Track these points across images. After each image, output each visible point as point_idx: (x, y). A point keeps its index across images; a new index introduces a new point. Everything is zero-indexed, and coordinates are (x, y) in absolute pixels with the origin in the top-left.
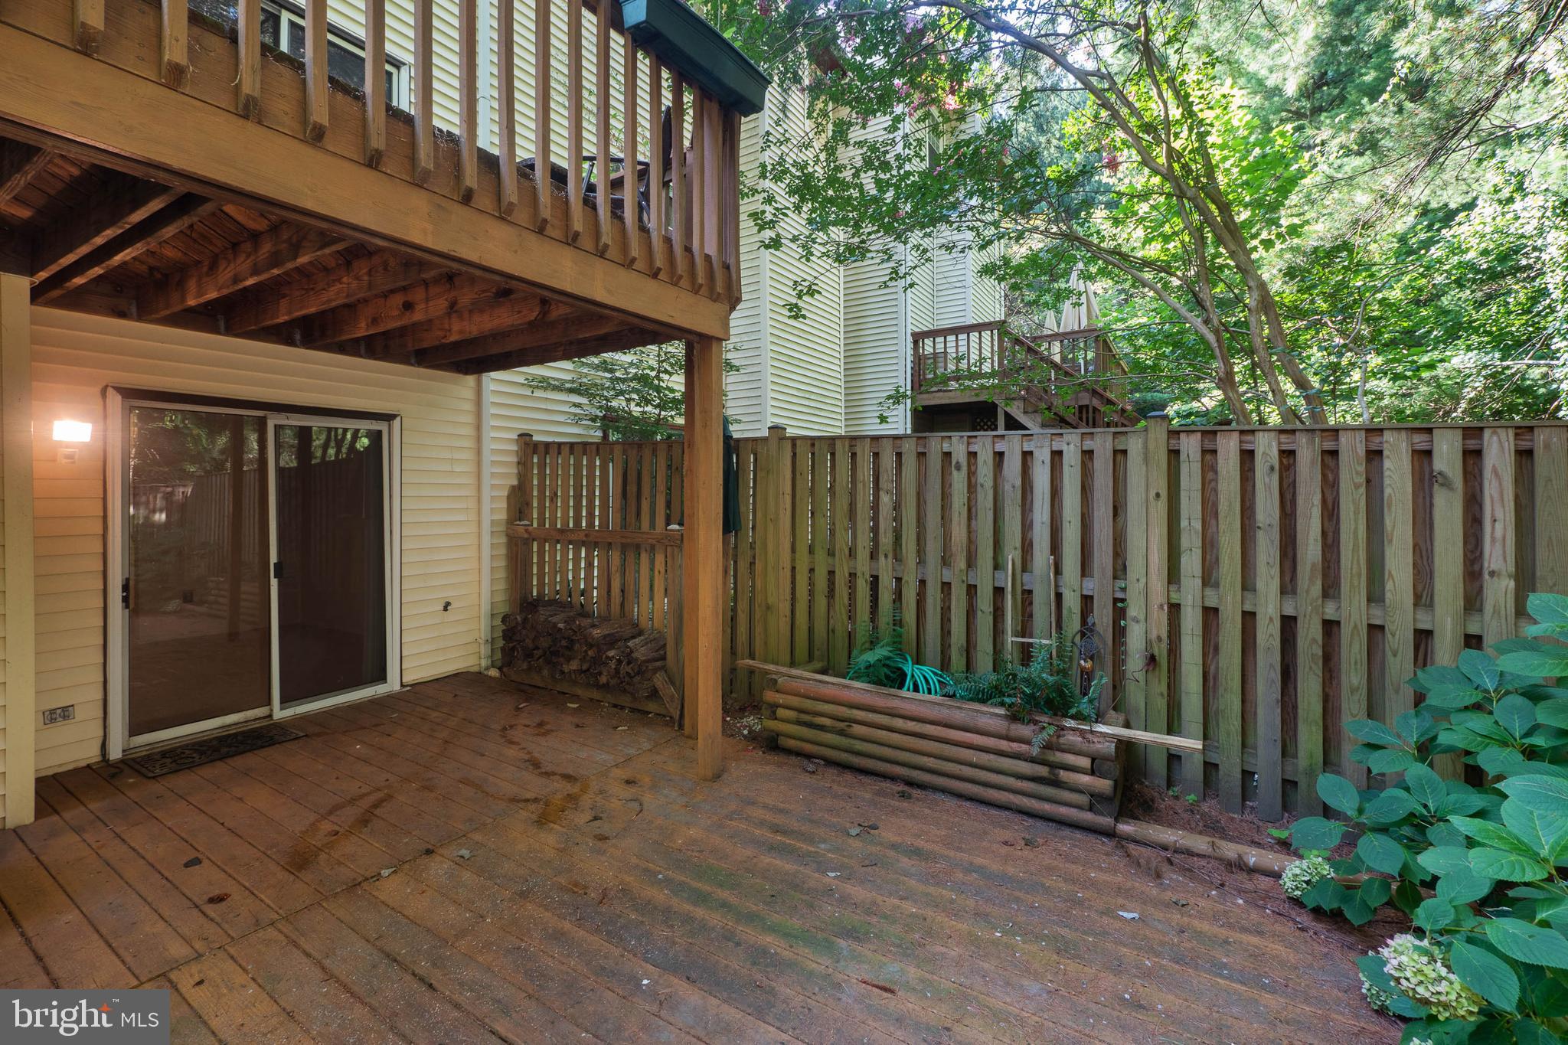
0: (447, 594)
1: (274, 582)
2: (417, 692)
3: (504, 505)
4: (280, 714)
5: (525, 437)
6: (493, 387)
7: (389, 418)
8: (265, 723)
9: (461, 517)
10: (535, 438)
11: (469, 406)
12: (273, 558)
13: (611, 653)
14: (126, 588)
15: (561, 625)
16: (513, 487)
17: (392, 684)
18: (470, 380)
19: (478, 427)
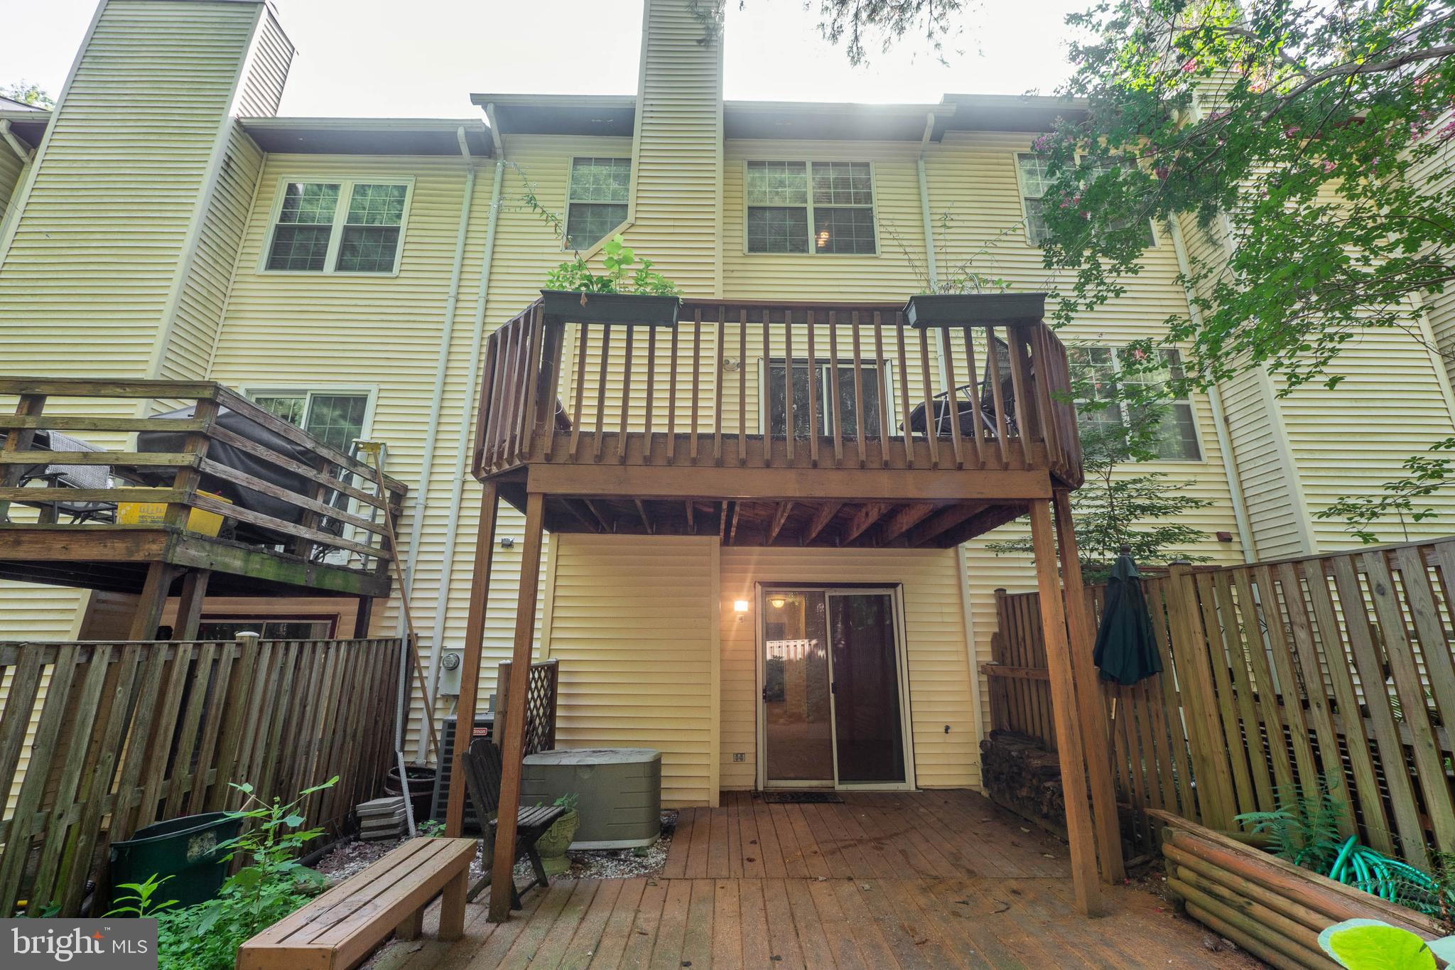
0: (948, 719)
1: (832, 695)
2: (926, 794)
3: (989, 649)
4: (840, 787)
5: (1000, 592)
6: (968, 554)
7: (894, 586)
8: (830, 790)
9: (954, 658)
10: (1008, 592)
11: (952, 572)
12: (831, 681)
13: (1048, 784)
14: (764, 691)
15: (1014, 754)
16: (995, 635)
17: (908, 785)
18: (951, 551)
19: (960, 587)
